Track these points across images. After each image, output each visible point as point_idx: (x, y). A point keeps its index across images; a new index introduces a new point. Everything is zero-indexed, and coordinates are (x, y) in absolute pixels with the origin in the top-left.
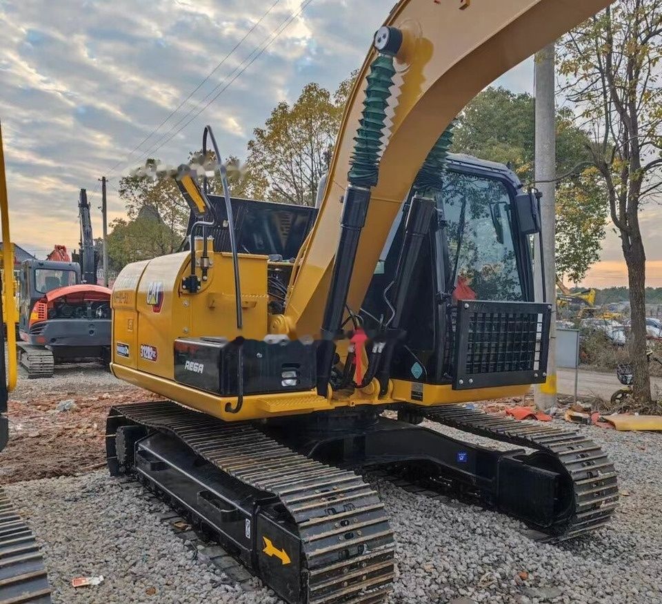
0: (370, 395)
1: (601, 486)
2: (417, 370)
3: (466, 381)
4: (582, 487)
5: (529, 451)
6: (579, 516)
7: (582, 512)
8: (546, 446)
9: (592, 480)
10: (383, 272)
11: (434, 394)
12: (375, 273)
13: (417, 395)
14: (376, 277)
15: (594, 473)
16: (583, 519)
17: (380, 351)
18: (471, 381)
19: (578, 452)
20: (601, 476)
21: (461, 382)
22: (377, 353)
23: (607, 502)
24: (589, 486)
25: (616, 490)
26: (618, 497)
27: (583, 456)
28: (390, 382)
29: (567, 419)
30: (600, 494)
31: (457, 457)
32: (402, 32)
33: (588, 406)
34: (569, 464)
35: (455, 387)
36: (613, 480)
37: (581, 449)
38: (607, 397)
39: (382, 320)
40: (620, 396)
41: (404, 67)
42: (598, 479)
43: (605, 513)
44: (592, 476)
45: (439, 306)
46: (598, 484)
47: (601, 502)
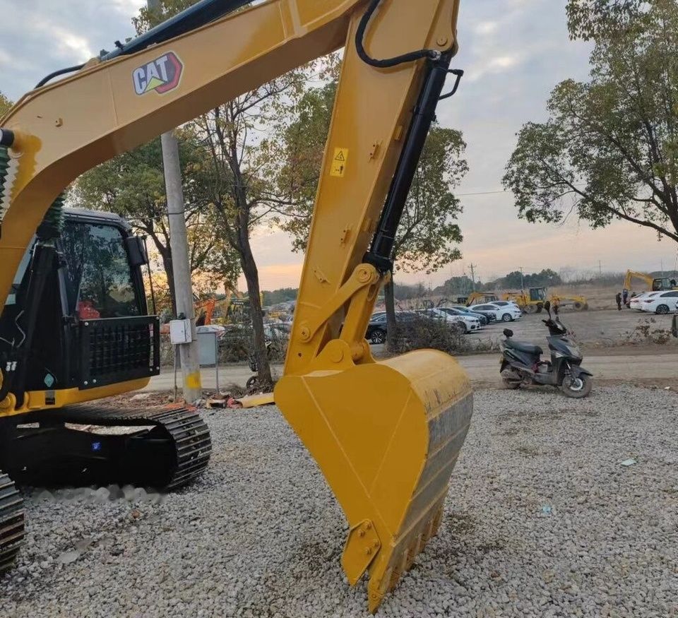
0: (7, 409)
1: (198, 441)
2: (49, 380)
3: (90, 382)
4: (181, 444)
5: (150, 428)
6: (180, 465)
7: (182, 462)
8: (156, 420)
9: (189, 438)
10: (14, 303)
11: (64, 397)
12: (7, 303)
13: (50, 401)
14: (7, 307)
15: (192, 433)
16: (185, 467)
17: (13, 369)
18: (95, 381)
19: (180, 421)
20: (197, 433)
21: (86, 383)
22: (11, 371)
23: (202, 451)
24: (187, 442)
25: (209, 442)
26: (211, 447)
27: (184, 423)
28: (26, 395)
29: (208, 407)
30: (197, 446)
31: (93, 447)
32: (14, 133)
33: (227, 394)
34: (172, 430)
35: (82, 387)
36: (207, 435)
37: (184, 417)
38: (243, 385)
39: (13, 343)
40: (253, 381)
41: (19, 155)
42: (194, 436)
43: (202, 460)
44: (190, 435)
45: (65, 327)
46: (195, 439)
47: (198, 452)
